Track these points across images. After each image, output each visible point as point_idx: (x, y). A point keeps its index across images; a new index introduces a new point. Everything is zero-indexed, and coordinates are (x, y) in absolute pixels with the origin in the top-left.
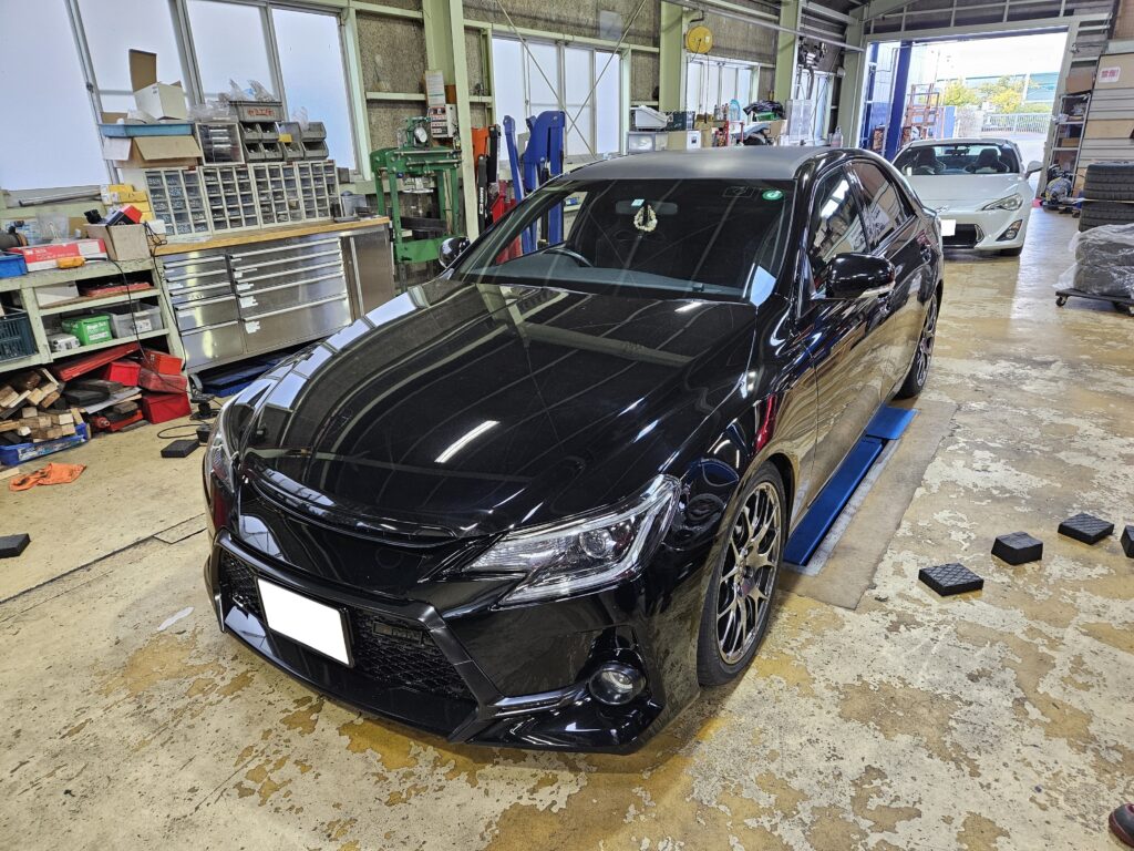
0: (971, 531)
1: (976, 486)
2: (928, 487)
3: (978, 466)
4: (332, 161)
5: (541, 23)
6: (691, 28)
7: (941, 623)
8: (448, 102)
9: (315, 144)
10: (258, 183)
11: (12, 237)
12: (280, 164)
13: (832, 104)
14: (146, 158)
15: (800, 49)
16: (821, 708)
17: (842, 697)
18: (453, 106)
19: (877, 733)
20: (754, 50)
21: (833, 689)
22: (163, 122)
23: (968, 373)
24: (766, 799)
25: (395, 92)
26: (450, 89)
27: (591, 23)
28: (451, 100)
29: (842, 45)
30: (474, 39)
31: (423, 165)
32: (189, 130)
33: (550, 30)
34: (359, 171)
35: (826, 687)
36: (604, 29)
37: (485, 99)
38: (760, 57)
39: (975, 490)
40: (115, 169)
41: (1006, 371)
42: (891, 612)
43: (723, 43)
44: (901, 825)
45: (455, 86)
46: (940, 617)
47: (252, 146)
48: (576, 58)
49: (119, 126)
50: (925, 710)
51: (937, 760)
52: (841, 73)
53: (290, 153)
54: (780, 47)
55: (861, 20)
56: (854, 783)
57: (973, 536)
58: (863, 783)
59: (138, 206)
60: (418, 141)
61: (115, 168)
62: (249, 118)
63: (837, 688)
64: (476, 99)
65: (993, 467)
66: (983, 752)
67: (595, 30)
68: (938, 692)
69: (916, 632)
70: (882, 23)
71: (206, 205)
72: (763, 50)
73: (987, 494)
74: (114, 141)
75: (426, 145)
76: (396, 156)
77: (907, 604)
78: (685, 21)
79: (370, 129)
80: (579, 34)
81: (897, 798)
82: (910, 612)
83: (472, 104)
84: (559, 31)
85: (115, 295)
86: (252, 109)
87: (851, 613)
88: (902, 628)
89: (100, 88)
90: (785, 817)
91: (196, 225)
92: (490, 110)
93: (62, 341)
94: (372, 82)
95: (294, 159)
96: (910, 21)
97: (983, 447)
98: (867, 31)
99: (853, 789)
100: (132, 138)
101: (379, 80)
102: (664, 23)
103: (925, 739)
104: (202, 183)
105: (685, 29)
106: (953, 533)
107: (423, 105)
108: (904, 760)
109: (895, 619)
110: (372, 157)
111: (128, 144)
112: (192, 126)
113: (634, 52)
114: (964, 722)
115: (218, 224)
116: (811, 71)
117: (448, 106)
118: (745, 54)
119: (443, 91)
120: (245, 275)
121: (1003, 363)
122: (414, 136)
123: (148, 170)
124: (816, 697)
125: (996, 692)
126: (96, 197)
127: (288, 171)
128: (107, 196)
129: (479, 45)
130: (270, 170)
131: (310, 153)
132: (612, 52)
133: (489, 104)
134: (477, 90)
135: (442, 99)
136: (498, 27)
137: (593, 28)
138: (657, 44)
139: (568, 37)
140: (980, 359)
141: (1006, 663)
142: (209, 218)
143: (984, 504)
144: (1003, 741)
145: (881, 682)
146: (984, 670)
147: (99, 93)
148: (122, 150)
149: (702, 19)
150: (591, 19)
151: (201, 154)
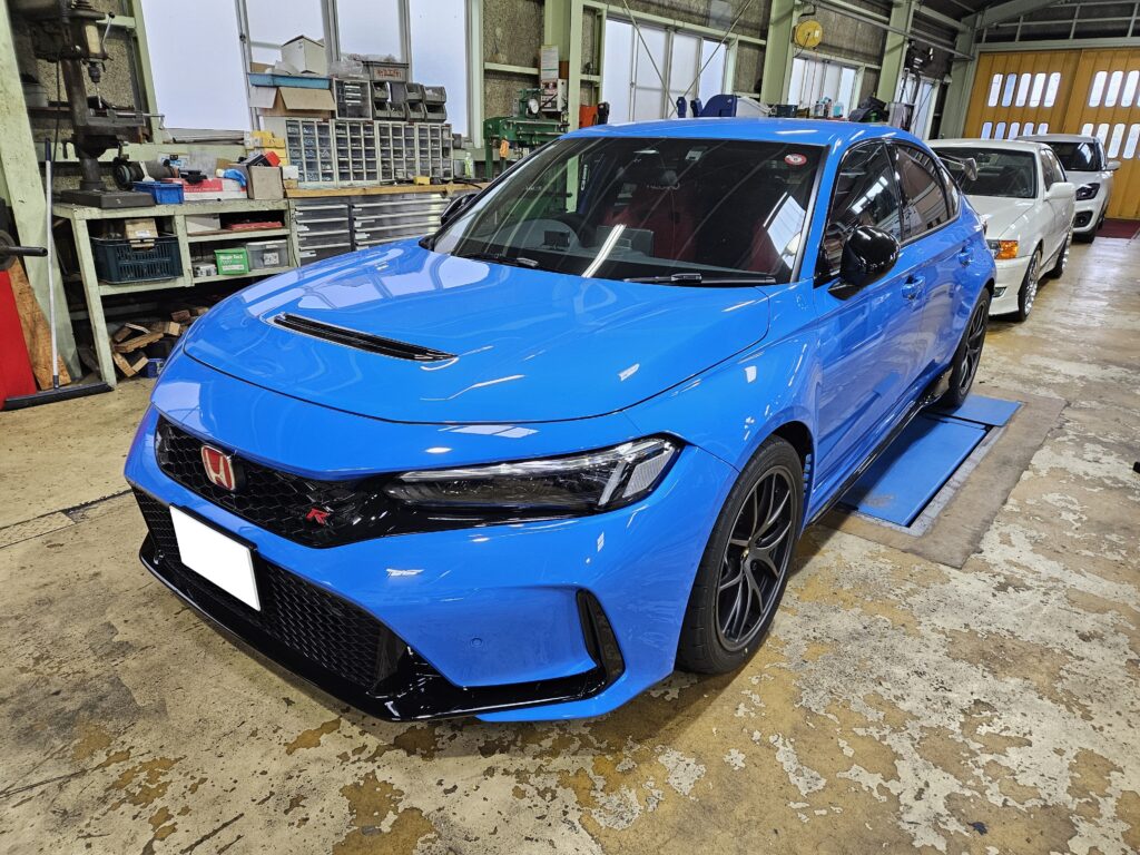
0: (1082, 513)
1: (1087, 474)
2: (1036, 471)
3: (1090, 456)
4: (448, 126)
5: (653, 8)
6: (800, 22)
7: (1051, 589)
8: (560, 77)
9: (437, 107)
10: (381, 140)
11: (166, 168)
12: (403, 123)
13: (935, 112)
14: (289, 107)
15: (909, 51)
16: (928, 647)
17: (950, 640)
18: (565, 81)
19: (986, 674)
20: (861, 50)
21: (939, 632)
22: (305, 75)
23: (1078, 374)
24: (873, 715)
25: (510, 64)
26: (563, 65)
27: (701, 12)
28: (563, 74)
29: (952, 51)
30: (589, 18)
31: (532, 135)
32: (327, 85)
33: (661, 15)
34: (470, 139)
35: (933, 630)
36: (713, 18)
37: (594, 78)
38: (866, 57)
39: (1087, 478)
40: (257, 117)
41: (1118, 376)
42: (999, 574)
43: (829, 40)
44: (1012, 751)
45: (568, 62)
46: (1050, 584)
47: (380, 104)
48: (684, 45)
49: (267, 75)
50: (1035, 660)
51: (1048, 702)
52: (947, 80)
53: (414, 115)
54: (887, 48)
55: (973, 28)
56: (963, 711)
57: (1085, 518)
58: (973, 713)
59: (277, 152)
60: (530, 112)
61: (257, 114)
62: (378, 78)
63: (944, 633)
64: (585, 77)
65: (1105, 459)
66: (1095, 701)
67: (706, 19)
68: (1050, 646)
69: (1024, 595)
70: (998, 33)
71: (335, 157)
72: (870, 50)
73: (1099, 482)
74: (260, 89)
75: (537, 116)
76: (509, 124)
77: (1015, 569)
78: (796, 15)
79: (485, 98)
80: (690, 22)
81: (1007, 728)
82: (1018, 576)
83: (582, 82)
84: (670, 17)
85: (252, 230)
86: (381, 69)
87: (957, 572)
88: (1010, 589)
89: (252, 39)
90: (894, 731)
91: (324, 175)
92: (597, 89)
93: (204, 268)
94: (491, 55)
95: (416, 120)
96: (1026, 32)
97: (1094, 441)
98: (979, 40)
99: (962, 716)
100: (277, 87)
101: (497, 52)
102: (773, 15)
103: (1035, 684)
104: (333, 134)
105: (794, 23)
106: (1063, 513)
107: (535, 80)
108: (1013, 699)
109: (1003, 581)
110: (485, 124)
111: (273, 93)
112: (331, 80)
113: (741, 43)
114: (1076, 673)
115: (343, 176)
116: (918, 75)
117: (560, 81)
118: (852, 53)
119: (556, 66)
120: (364, 225)
121: (1115, 369)
122: (527, 106)
123: (288, 119)
124: (922, 637)
125: (1109, 652)
126: (238, 141)
127: (409, 131)
128: (250, 142)
129: (593, 26)
130: (393, 129)
131: (430, 116)
132: (719, 41)
133: (597, 83)
134: (587, 69)
135: (556, 74)
136: (613, 8)
137: (703, 16)
138: (764, 36)
139: (679, 23)
140: (1089, 363)
141: (1118, 629)
142: (336, 170)
143: (1096, 490)
144: (1115, 693)
145: (989, 632)
146: (1095, 632)
147: (250, 44)
148: (267, 98)
149: (813, 14)
150: (702, 8)
151: (334, 107)
